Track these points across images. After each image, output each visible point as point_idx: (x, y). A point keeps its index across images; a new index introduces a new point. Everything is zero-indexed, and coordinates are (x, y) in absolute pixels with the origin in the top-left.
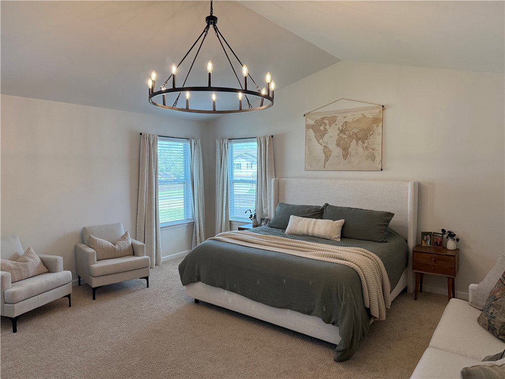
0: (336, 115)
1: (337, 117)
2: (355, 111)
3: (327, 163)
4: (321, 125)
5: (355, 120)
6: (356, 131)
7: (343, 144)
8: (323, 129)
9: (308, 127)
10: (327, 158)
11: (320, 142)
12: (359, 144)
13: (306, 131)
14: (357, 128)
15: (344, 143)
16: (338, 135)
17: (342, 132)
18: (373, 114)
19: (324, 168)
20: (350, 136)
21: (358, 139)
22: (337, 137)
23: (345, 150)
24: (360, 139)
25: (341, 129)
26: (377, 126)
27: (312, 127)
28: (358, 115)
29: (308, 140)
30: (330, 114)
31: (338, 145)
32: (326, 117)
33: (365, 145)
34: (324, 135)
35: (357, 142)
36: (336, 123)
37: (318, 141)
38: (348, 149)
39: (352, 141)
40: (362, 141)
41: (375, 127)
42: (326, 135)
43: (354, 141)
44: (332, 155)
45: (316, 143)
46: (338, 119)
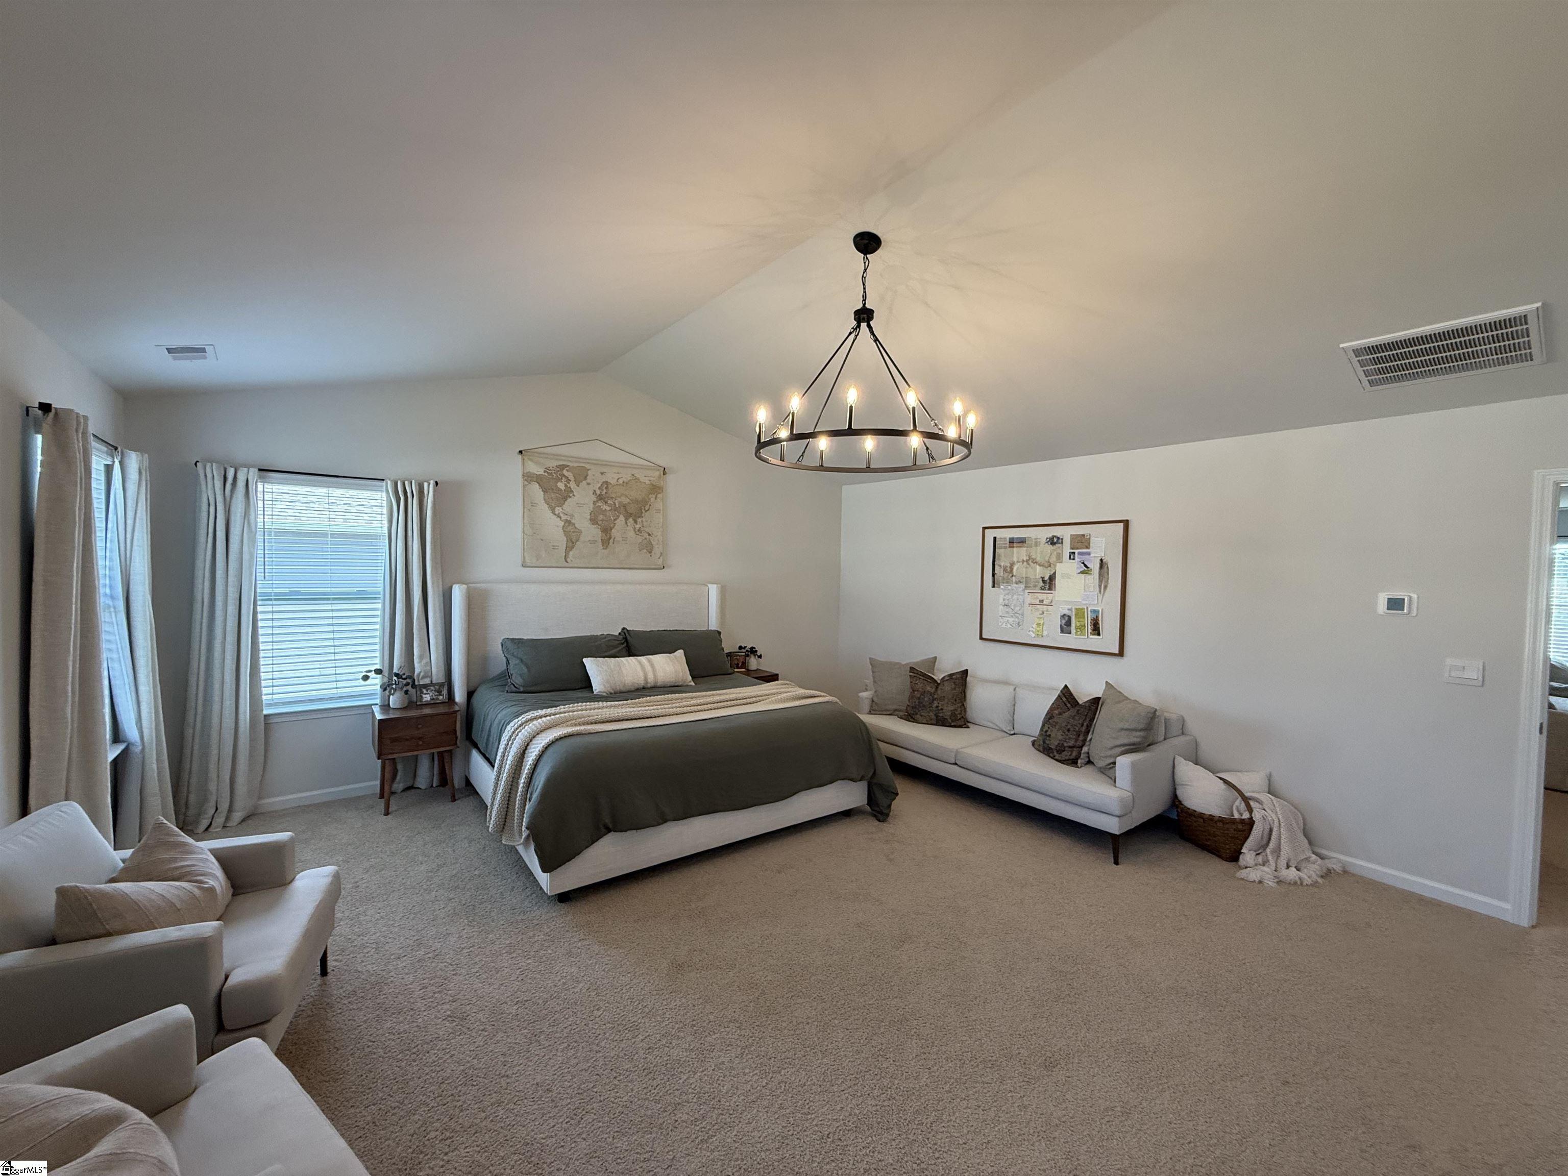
0: (588, 466)
1: (588, 470)
2: (621, 467)
3: (571, 553)
4: (560, 480)
5: (621, 481)
6: (626, 501)
7: (602, 520)
8: (563, 488)
9: (528, 478)
10: (571, 544)
11: (557, 513)
12: (629, 524)
13: (524, 486)
14: (626, 496)
15: (605, 518)
16: (594, 503)
17: (601, 499)
18: (652, 479)
19: (566, 563)
20: (615, 509)
21: (628, 516)
22: (592, 506)
23: (606, 530)
24: (631, 515)
25: (598, 492)
26: (656, 499)
27: (539, 479)
28: (626, 476)
29: (529, 505)
30: (576, 462)
31: (594, 521)
32: (568, 466)
33: (638, 526)
34: (565, 499)
35: (626, 519)
36: (588, 481)
37: (553, 511)
38: (611, 530)
39: (619, 516)
40: (634, 520)
41: (653, 499)
42: (569, 500)
43: (622, 518)
44: (582, 539)
45: (549, 513)
46: (589, 472)
